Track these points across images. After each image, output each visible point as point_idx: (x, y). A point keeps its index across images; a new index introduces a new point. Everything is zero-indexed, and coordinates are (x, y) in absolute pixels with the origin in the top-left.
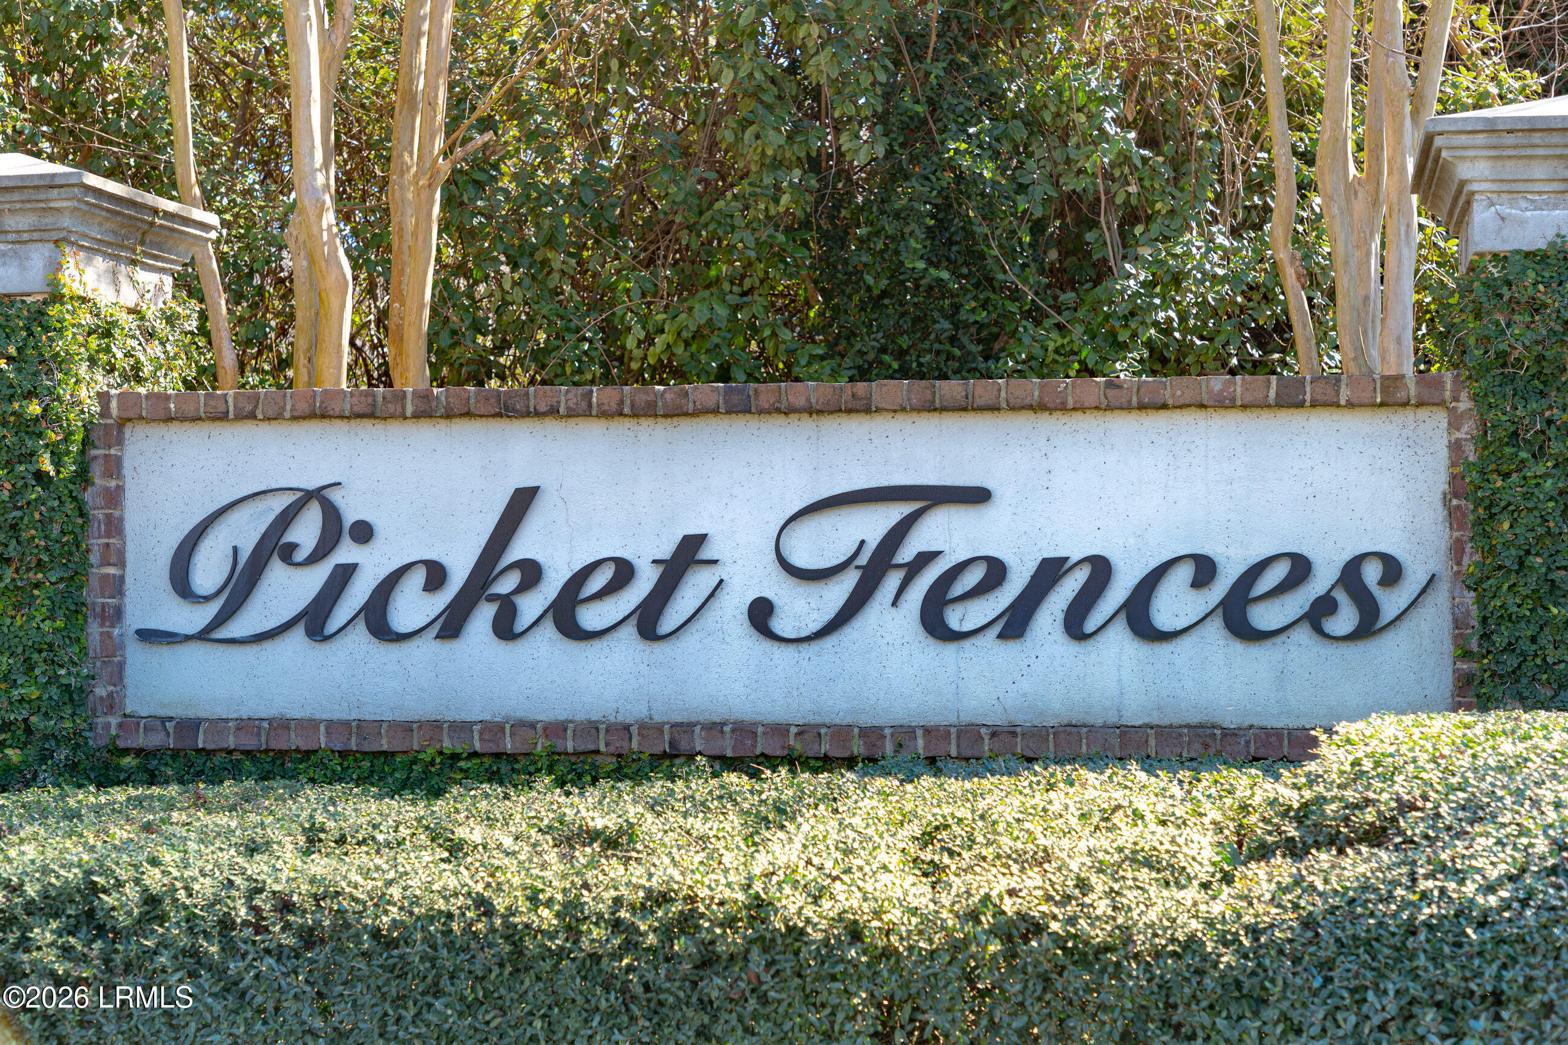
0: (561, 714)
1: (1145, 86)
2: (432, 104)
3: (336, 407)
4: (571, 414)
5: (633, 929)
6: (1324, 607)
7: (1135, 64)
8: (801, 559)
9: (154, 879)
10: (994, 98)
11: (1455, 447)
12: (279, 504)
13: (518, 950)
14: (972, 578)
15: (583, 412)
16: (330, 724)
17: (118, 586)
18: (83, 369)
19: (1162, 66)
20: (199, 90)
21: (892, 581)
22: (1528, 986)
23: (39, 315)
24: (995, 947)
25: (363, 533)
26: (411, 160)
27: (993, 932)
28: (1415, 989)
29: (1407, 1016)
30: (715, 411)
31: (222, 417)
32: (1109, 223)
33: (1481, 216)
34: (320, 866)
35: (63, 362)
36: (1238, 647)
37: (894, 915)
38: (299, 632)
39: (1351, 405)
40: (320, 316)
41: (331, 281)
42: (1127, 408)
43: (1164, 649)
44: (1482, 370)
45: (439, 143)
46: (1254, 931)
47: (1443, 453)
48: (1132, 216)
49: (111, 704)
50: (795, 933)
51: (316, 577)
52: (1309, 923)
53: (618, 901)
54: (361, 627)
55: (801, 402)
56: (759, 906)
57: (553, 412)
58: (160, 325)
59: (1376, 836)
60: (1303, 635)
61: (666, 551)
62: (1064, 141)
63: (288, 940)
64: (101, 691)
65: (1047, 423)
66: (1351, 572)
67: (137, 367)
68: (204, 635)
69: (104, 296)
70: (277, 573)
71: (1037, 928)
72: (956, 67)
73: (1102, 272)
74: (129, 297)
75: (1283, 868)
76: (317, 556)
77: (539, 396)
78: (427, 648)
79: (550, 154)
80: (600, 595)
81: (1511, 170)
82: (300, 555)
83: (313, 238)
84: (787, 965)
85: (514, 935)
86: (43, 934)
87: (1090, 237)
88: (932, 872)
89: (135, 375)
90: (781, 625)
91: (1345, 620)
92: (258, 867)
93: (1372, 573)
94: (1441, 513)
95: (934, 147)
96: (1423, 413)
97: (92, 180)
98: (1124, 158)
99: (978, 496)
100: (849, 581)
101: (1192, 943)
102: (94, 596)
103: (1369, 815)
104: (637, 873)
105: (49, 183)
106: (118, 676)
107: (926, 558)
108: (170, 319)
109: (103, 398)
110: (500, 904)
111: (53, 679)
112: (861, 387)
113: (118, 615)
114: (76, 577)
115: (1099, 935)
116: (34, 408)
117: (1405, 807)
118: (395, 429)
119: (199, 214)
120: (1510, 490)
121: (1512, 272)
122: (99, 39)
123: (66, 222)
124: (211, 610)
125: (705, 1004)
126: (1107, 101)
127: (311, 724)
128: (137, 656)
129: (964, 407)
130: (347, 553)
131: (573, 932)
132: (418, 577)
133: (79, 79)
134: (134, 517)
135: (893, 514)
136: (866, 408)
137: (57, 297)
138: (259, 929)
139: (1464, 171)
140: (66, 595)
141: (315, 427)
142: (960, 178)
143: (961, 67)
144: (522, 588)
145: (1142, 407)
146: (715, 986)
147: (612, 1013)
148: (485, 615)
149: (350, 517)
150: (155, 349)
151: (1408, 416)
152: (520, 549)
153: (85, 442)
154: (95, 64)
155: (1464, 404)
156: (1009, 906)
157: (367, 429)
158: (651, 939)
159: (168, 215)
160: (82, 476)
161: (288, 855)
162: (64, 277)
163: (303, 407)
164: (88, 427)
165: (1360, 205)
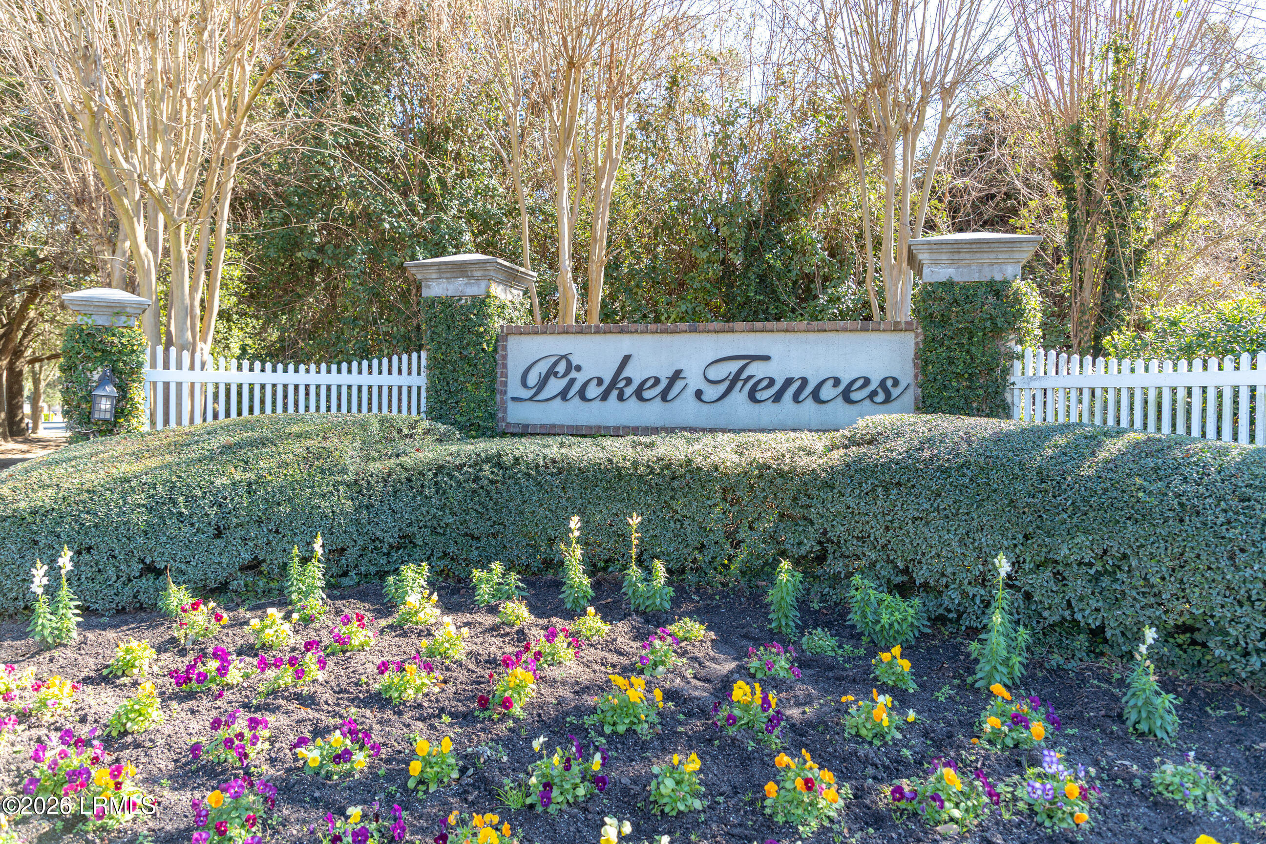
0: (637, 424)
1: (832, 238)
2: (602, 240)
3: (570, 330)
4: (642, 332)
5: (653, 468)
6: (874, 393)
7: (829, 230)
8: (711, 377)
9: (517, 453)
10: (781, 241)
11: (917, 344)
12: (553, 359)
13: (620, 474)
14: (764, 383)
15: (645, 332)
16: (568, 427)
17: (505, 384)
18: (496, 318)
19: (836, 230)
20: (531, 240)
21: (740, 384)
22: (909, 480)
23: (483, 302)
24: (756, 472)
25: (578, 368)
26: (595, 258)
27: (757, 468)
28: (876, 482)
29: (874, 490)
30: (686, 332)
31: (537, 333)
32: (818, 281)
33: (926, 271)
34: (563, 451)
35: (490, 316)
36: (847, 406)
37: (728, 464)
38: (559, 398)
39: (884, 330)
40: (567, 306)
41: (570, 295)
42: (814, 331)
43: (824, 406)
44: (925, 318)
45: (604, 252)
46: (832, 468)
47: (913, 346)
48: (826, 279)
49: (503, 419)
50: (699, 469)
51: (564, 382)
52: (848, 465)
53: (648, 461)
54: (577, 397)
55: (712, 329)
56: (689, 461)
57: (636, 332)
58: (519, 307)
59: (870, 443)
60: (867, 402)
61: (670, 375)
62: (804, 255)
63: (555, 471)
64: (500, 415)
65: (789, 336)
66: (883, 383)
67: (512, 318)
68: (531, 399)
69: (502, 296)
70: (552, 380)
71: (769, 468)
72: (769, 231)
73: (816, 297)
74: (510, 297)
75: (842, 451)
76: (564, 376)
77: (633, 327)
78: (597, 404)
79: (639, 259)
80: (649, 388)
81: (935, 256)
82: (559, 375)
83: (565, 281)
84: (697, 478)
85: (618, 469)
86: (486, 467)
87: (812, 286)
88: (741, 454)
89: (511, 320)
90: (704, 398)
91: (881, 397)
92: (547, 451)
93: (889, 383)
94: (912, 365)
95: (761, 256)
96: (907, 333)
97: (500, 261)
98: (823, 260)
99: (767, 358)
100: (726, 384)
101: (814, 471)
102: (498, 386)
103: (869, 437)
104: (654, 453)
105: (487, 262)
106: (505, 411)
107: (750, 377)
108: (522, 304)
109: (502, 327)
110: (614, 460)
111: (486, 411)
112: (731, 324)
113: (505, 392)
114: (493, 381)
115: (786, 469)
116: (482, 329)
117: (879, 434)
118: (588, 337)
119: (531, 273)
120: (932, 356)
121: (935, 287)
122: (499, 223)
123: (492, 273)
124: (534, 391)
125: (673, 489)
126: (819, 242)
127: (563, 426)
128: (511, 405)
129: (762, 331)
130: (573, 374)
131: (636, 469)
132: (595, 382)
133: (493, 236)
134: (510, 363)
135: (741, 363)
136: (732, 331)
137: (489, 296)
138: (547, 468)
139: (920, 257)
140: (490, 386)
141: (565, 336)
142: (770, 266)
143: (771, 231)
144: (626, 386)
145: (818, 331)
146: (676, 484)
147: (646, 492)
148: (615, 393)
149: (574, 364)
150: (517, 313)
151: (902, 334)
152: (625, 374)
153: (497, 340)
154: (498, 231)
155: (920, 330)
156: (761, 461)
157: (579, 336)
158: (658, 471)
159: (522, 273)
160: (495, 350)
161: (555, 449)
162: (491, 290)
163: (561, 330)
164: (497, 336)
165: (895, 272)
